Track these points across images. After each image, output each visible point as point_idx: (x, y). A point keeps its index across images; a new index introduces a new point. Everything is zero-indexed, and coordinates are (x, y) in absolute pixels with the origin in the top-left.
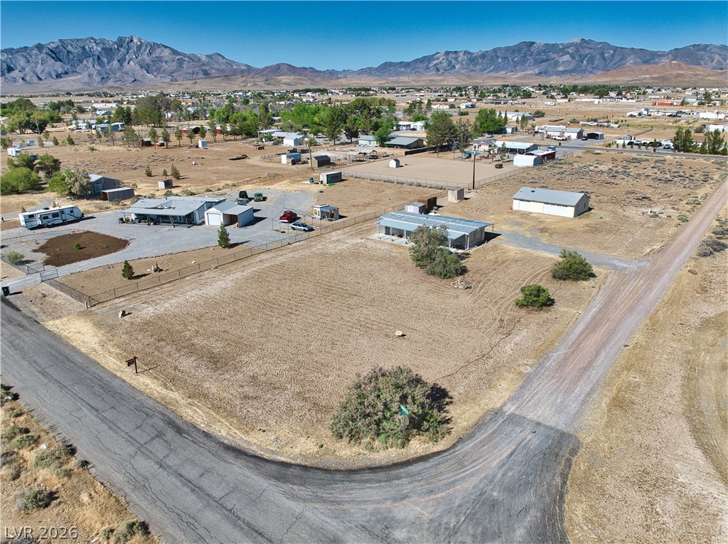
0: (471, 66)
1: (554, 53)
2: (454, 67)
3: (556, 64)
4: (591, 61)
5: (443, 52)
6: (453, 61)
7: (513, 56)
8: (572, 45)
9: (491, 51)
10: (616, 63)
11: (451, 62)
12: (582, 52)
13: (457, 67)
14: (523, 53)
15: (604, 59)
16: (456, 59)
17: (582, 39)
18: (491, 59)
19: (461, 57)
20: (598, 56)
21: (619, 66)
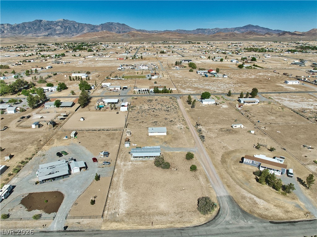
1: (53, 25)
3: (55, 30)
4: (70, 29)
6: (2, 29)
8: (60, 22)
9: (21, 24)
12: (65, 25)
17: (64, 19)
18: (22, 27)
19: (6, 27)
20: (72, 27)
21: (82, 31)
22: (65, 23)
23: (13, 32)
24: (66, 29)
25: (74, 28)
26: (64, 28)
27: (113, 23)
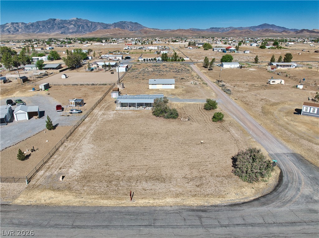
1: (66, 24)
3: (68, 29)
4: (83, 27)
7: (47, 25)
8: (73, 21)
9: (35, 23)
10: (93, 28)
11: (16, 28)
12: (78, 24)
13: (19, 30)
14: (51, 24)
17: (77, 18)
18: (36, 26)
19: (20, 25)
20: (85, 26)
21: (95, 30)
22: (78, 22)
23: (27, 30)
24: (79, 28)
25: (87, 27)
26: (77, 26)
27: (125, 22)
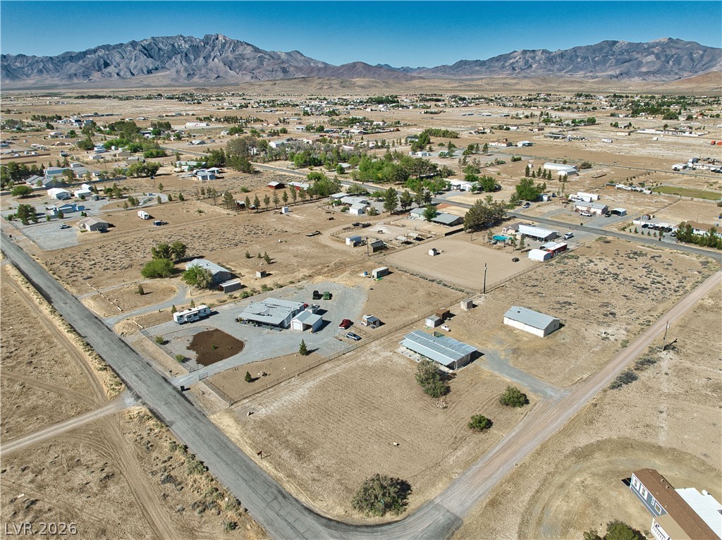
0: (549, 65)
1: (638, 53)
2: (531, 66)
3: (640, 64)
4: (678, 61)
5: (520, 50)
6: (531, 61)
7: (594, 56)
8: (657, 44)
9: (570, 50)
10: (705, 65)
11: (528, 61)
12: (668, 52)
13: (533, 66)
14: (605, 53)
15: (692, 60)
16: (533, 58)
17: (670, 39)
18: (570, 59)
19: (539, 56)
22: (669, 47)
24: (668, 63)
26: (663, 59)
